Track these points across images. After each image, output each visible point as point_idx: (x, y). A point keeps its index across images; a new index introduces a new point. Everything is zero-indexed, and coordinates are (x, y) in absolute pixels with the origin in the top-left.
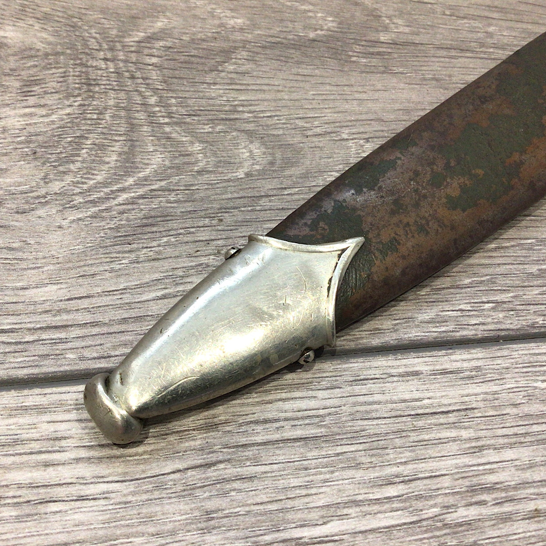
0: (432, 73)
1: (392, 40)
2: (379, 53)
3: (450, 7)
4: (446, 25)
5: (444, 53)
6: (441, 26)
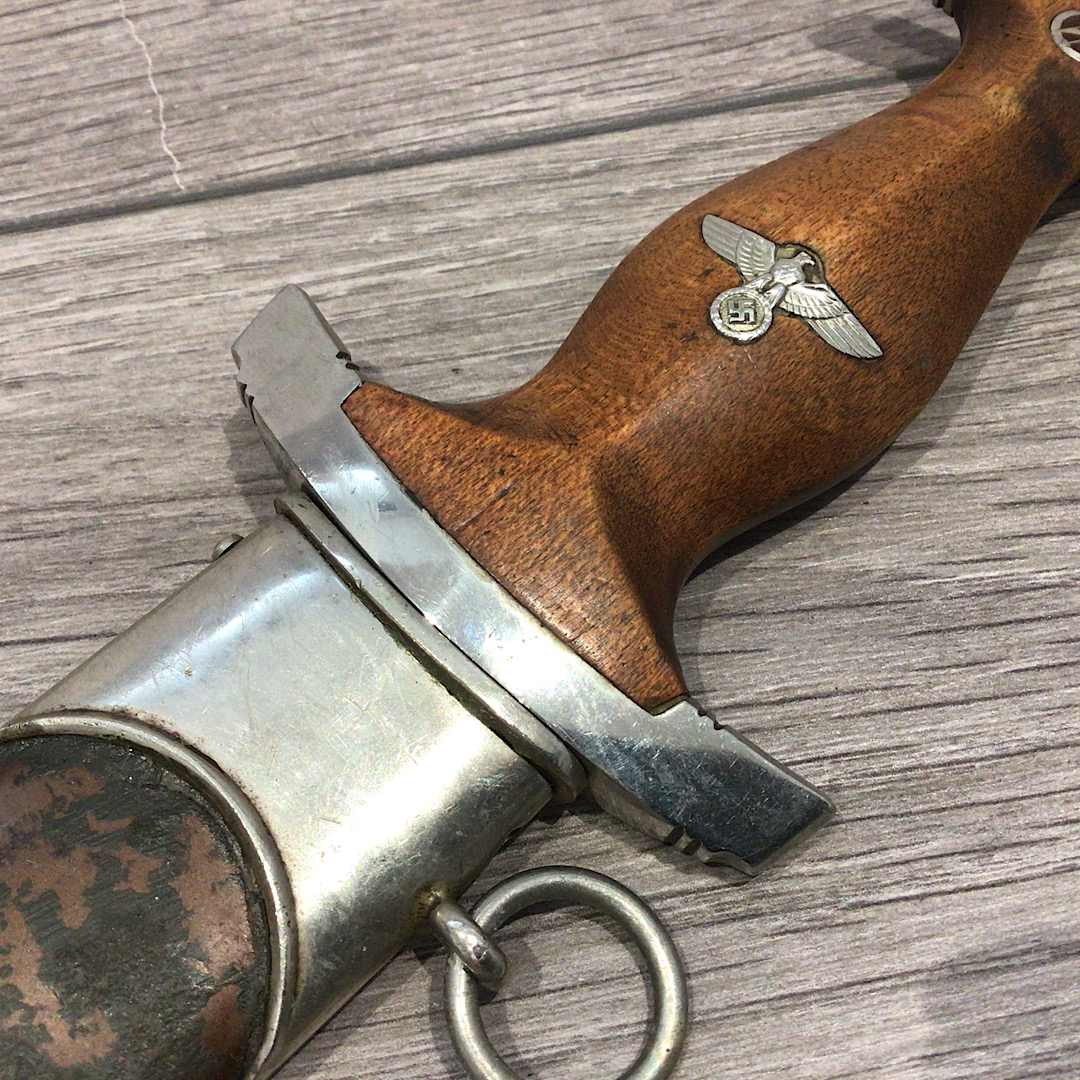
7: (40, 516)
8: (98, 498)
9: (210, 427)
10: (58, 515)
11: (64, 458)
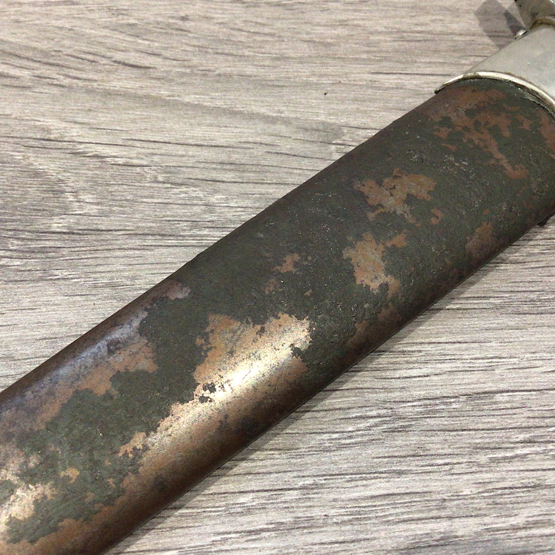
0: (109, 275)
1: (68, 227)
2: (43, 250)
3: (167, 170)
4: (152, 197)
5: (137, 242)
6: (145, 200)
7: (410, 34)
8: (431, 31)
9: (468, 12)
10: (418, 35)
11: (414, 16)
